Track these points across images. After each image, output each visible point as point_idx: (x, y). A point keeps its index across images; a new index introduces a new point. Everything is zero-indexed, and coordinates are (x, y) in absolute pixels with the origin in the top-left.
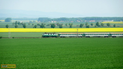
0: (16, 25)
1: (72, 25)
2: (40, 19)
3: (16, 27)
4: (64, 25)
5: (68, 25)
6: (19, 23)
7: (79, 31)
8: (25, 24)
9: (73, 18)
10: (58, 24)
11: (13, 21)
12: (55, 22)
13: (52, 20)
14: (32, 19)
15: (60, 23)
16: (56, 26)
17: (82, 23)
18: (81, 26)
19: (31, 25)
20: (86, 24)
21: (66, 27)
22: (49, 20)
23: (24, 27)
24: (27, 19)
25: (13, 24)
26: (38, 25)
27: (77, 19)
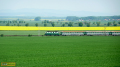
0: (45, 24)
1: (99, 23)
2: (68, 18)
3: (45, 25)
4: (91, 24)
5: (95, 23)
6: (48, 22)
7: (106, 29)
8: (54, 23)
9: (100, 17)
10: (85, 23)
11: (43, 20)
12: (83, 21)
13: (80, 19)
14: (60, 18)
15: (88, 21)
16: (84, 24)
17: (110, 22)
18: (109, 25)
19: (59, 23)
20: (114, 23)
21: (94, 25)
22: (77, 18)
23: (53, 25)
24: (55, 18)
25: (43, 22)
26: (66, 23)
27: (104, 18)
